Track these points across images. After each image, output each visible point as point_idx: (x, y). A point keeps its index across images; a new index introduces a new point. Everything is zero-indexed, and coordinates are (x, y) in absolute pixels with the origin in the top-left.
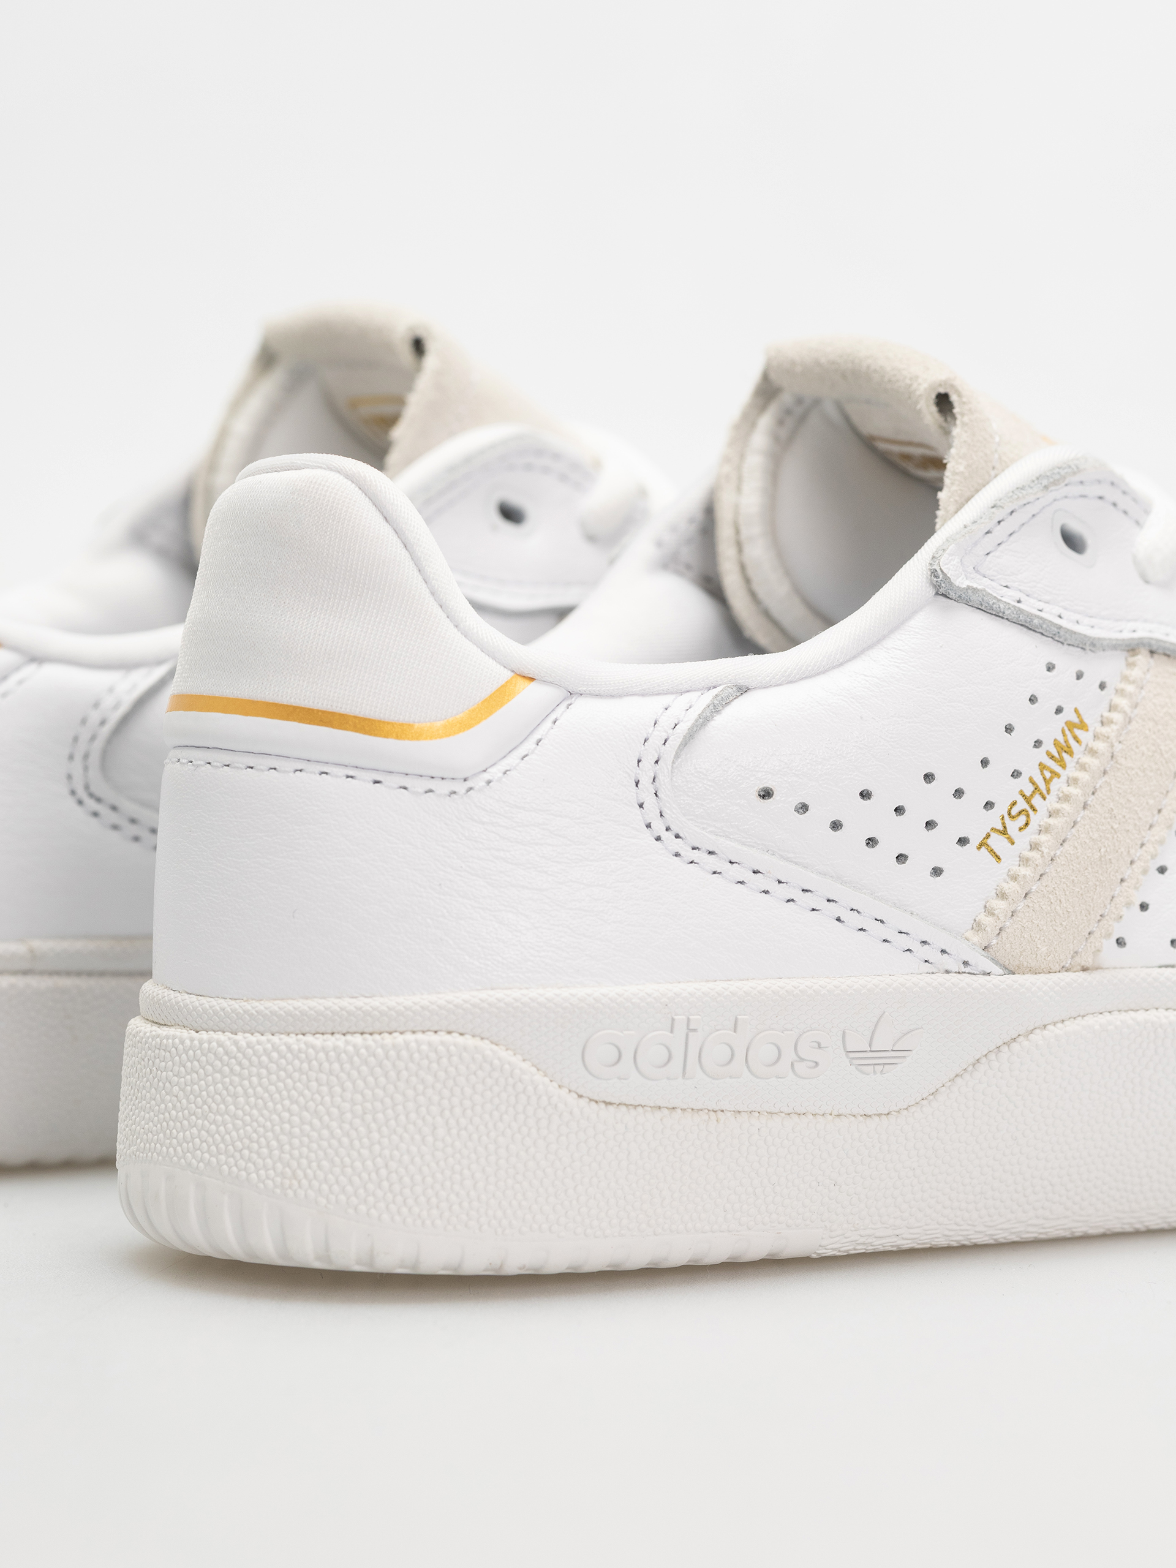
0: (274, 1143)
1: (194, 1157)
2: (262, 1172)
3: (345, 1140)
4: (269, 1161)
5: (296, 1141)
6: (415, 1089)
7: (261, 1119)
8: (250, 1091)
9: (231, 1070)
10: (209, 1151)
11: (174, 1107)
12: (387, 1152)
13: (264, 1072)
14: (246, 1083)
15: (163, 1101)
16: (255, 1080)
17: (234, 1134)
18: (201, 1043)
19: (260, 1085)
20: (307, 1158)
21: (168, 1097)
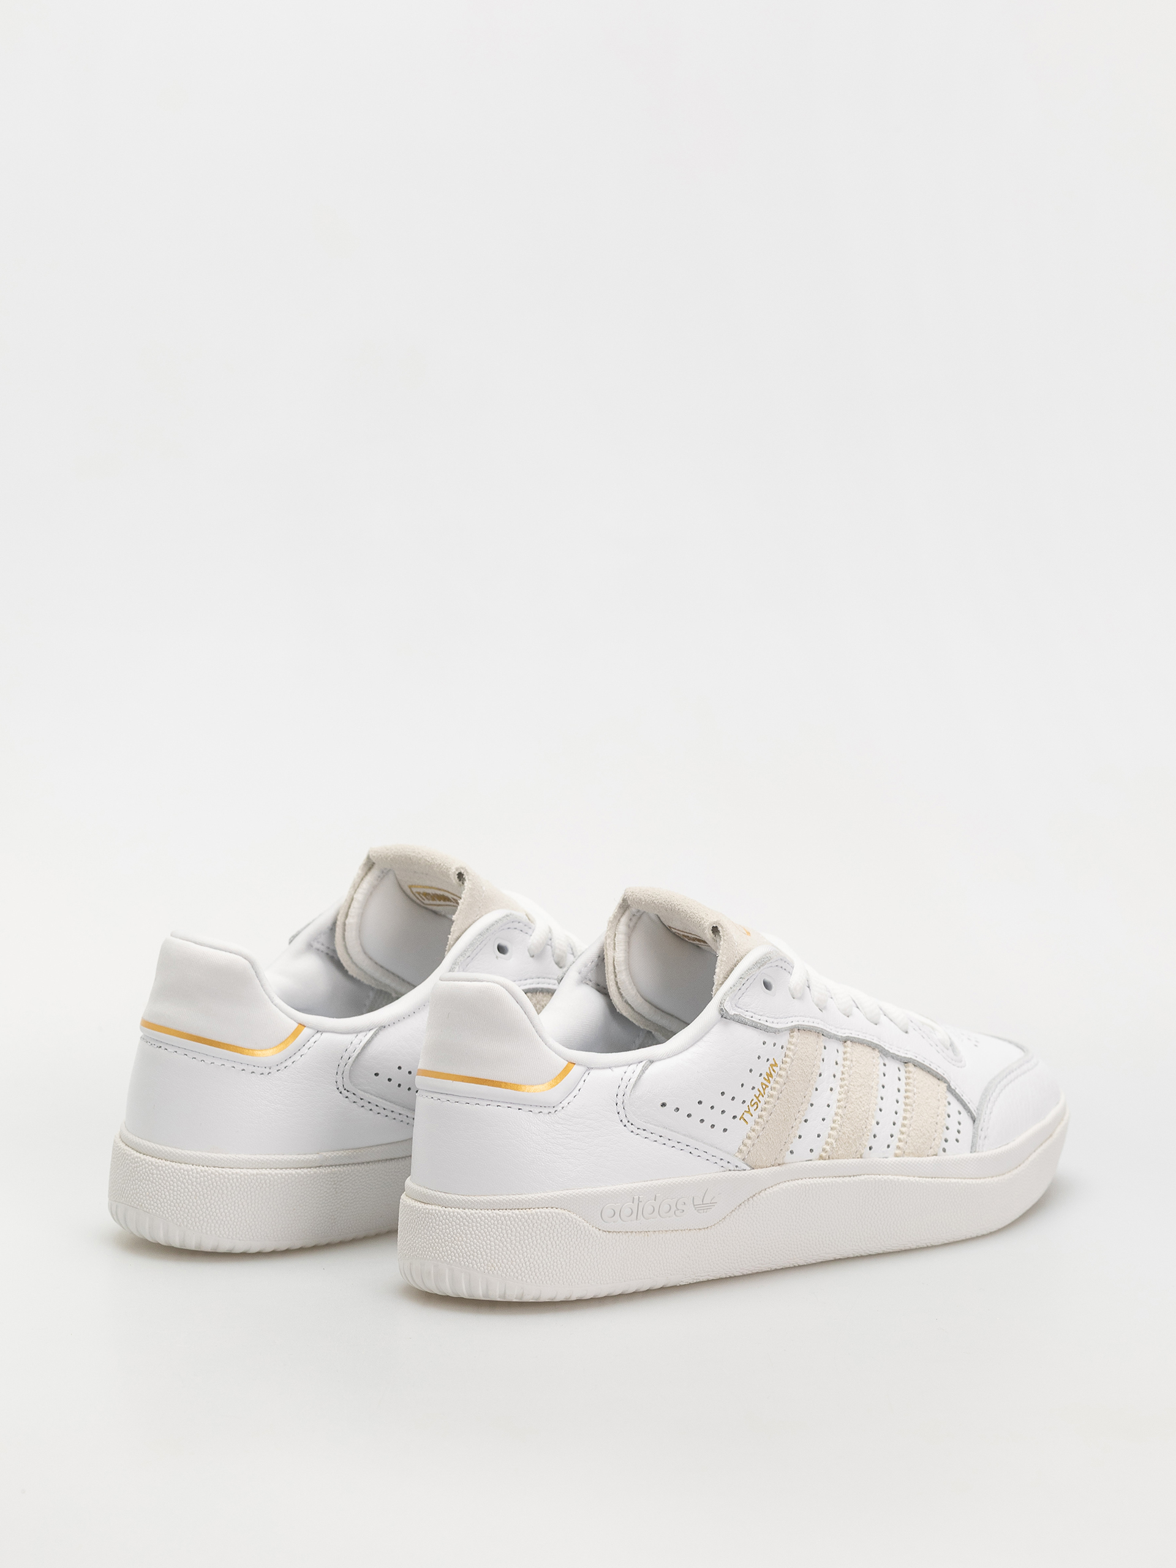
0: (484, 1253)
1: (447, 1258)
2: (479, 1264)
3: (513, 1251)
4: (481, 1260)
5: (493, 1252)
6: (540, 1230)
7: (478, 1243)
8: (473, 1232)
9: (464, 1224)
10: (454, 1256)
11: (437, 1238)
12: (529, 1255)
13: (479, 1225)
14: (471, 1229)
15: (431, 1235)
16: (475, 1228)
17: (466, 1249)
18: (449, 1213)
19: (477, 1230)
20: (497, 1258)
21: (434, 1234)
